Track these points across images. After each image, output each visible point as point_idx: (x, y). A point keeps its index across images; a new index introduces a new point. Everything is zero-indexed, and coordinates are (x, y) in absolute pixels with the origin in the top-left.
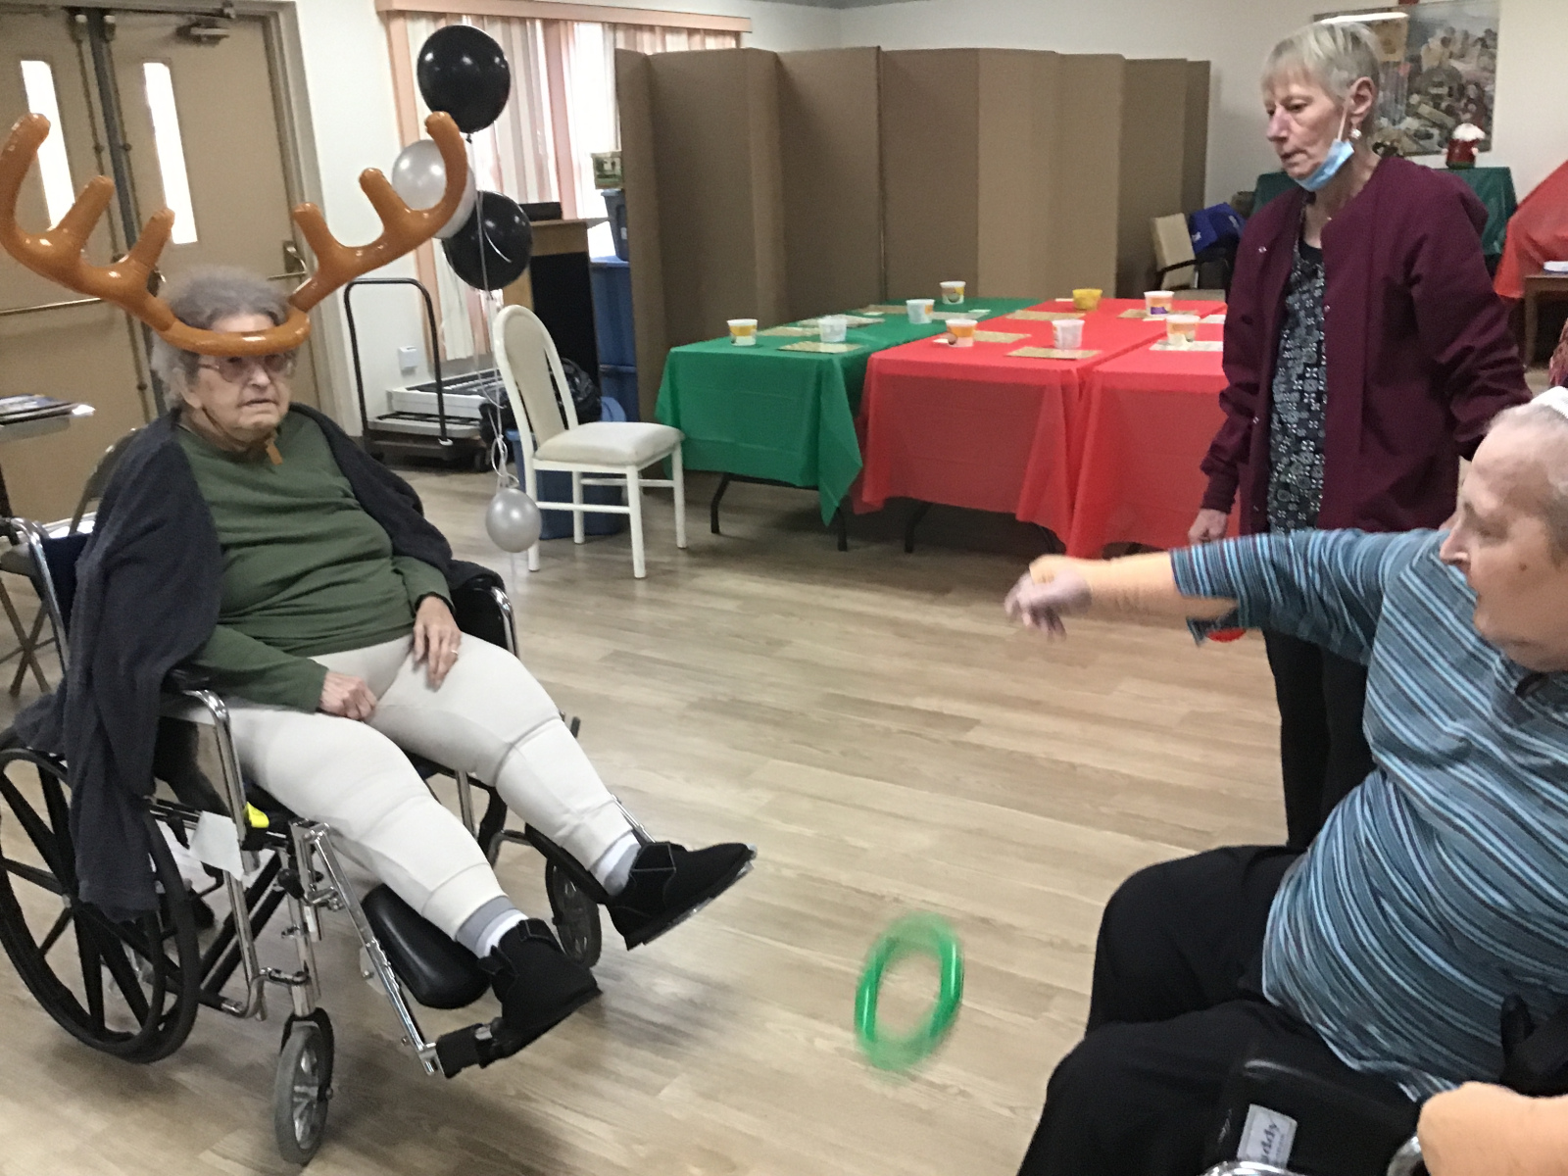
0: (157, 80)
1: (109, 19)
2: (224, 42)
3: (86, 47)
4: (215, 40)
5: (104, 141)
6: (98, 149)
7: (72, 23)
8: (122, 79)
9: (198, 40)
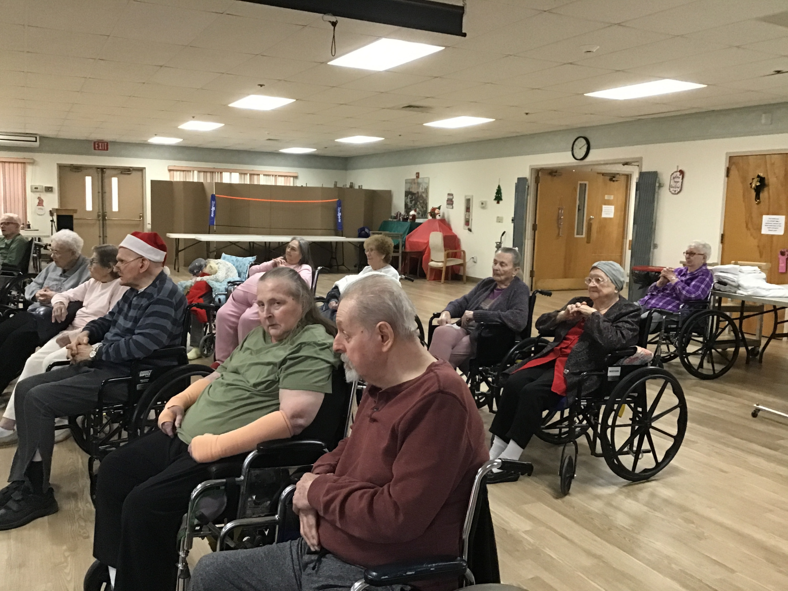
0: (115, 181)
1: (104, 170)
2: (131, 175)
3: (100, 175)
4: (130, 174)
5: (100, 191)
6: (99, 192)
7: (97, 171)
8: (106, 181)
9: (125, 174)
